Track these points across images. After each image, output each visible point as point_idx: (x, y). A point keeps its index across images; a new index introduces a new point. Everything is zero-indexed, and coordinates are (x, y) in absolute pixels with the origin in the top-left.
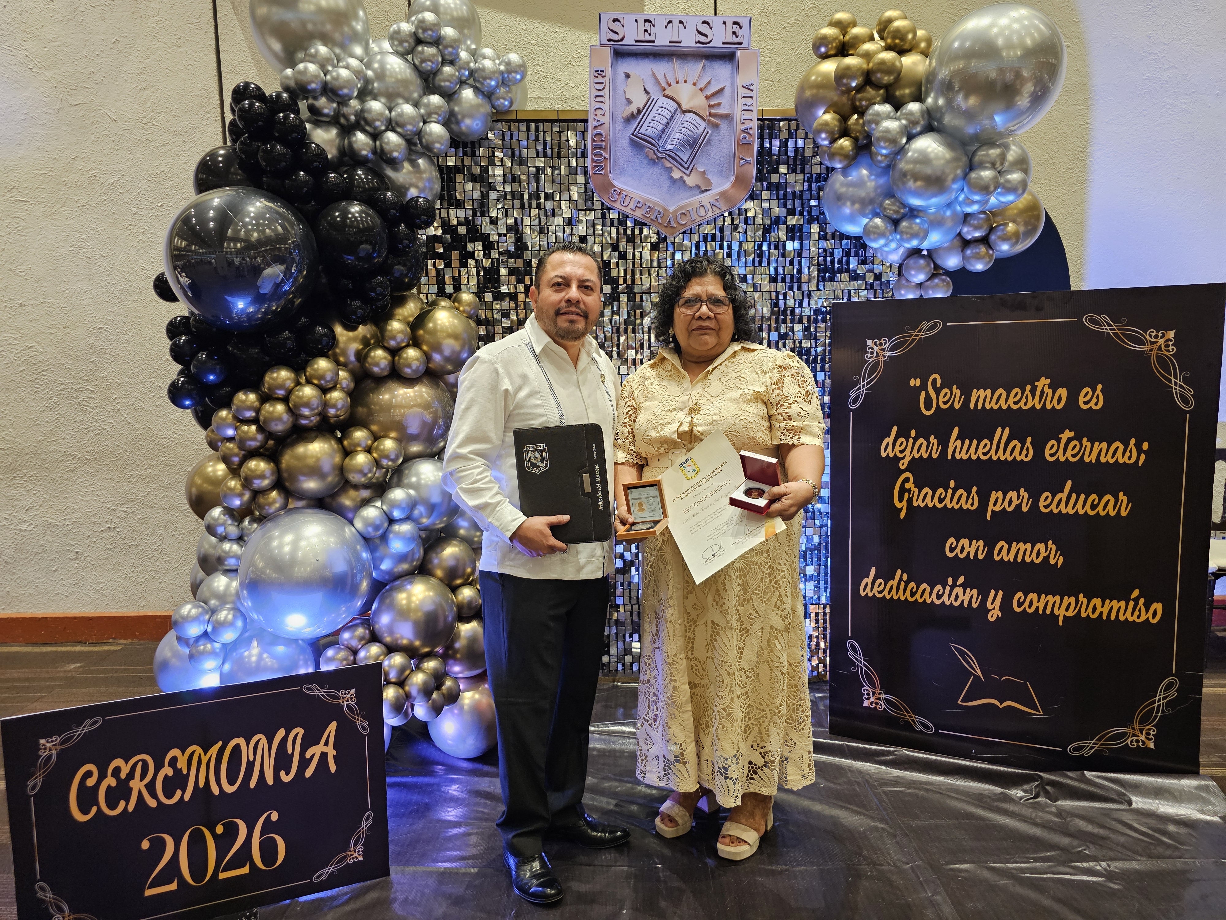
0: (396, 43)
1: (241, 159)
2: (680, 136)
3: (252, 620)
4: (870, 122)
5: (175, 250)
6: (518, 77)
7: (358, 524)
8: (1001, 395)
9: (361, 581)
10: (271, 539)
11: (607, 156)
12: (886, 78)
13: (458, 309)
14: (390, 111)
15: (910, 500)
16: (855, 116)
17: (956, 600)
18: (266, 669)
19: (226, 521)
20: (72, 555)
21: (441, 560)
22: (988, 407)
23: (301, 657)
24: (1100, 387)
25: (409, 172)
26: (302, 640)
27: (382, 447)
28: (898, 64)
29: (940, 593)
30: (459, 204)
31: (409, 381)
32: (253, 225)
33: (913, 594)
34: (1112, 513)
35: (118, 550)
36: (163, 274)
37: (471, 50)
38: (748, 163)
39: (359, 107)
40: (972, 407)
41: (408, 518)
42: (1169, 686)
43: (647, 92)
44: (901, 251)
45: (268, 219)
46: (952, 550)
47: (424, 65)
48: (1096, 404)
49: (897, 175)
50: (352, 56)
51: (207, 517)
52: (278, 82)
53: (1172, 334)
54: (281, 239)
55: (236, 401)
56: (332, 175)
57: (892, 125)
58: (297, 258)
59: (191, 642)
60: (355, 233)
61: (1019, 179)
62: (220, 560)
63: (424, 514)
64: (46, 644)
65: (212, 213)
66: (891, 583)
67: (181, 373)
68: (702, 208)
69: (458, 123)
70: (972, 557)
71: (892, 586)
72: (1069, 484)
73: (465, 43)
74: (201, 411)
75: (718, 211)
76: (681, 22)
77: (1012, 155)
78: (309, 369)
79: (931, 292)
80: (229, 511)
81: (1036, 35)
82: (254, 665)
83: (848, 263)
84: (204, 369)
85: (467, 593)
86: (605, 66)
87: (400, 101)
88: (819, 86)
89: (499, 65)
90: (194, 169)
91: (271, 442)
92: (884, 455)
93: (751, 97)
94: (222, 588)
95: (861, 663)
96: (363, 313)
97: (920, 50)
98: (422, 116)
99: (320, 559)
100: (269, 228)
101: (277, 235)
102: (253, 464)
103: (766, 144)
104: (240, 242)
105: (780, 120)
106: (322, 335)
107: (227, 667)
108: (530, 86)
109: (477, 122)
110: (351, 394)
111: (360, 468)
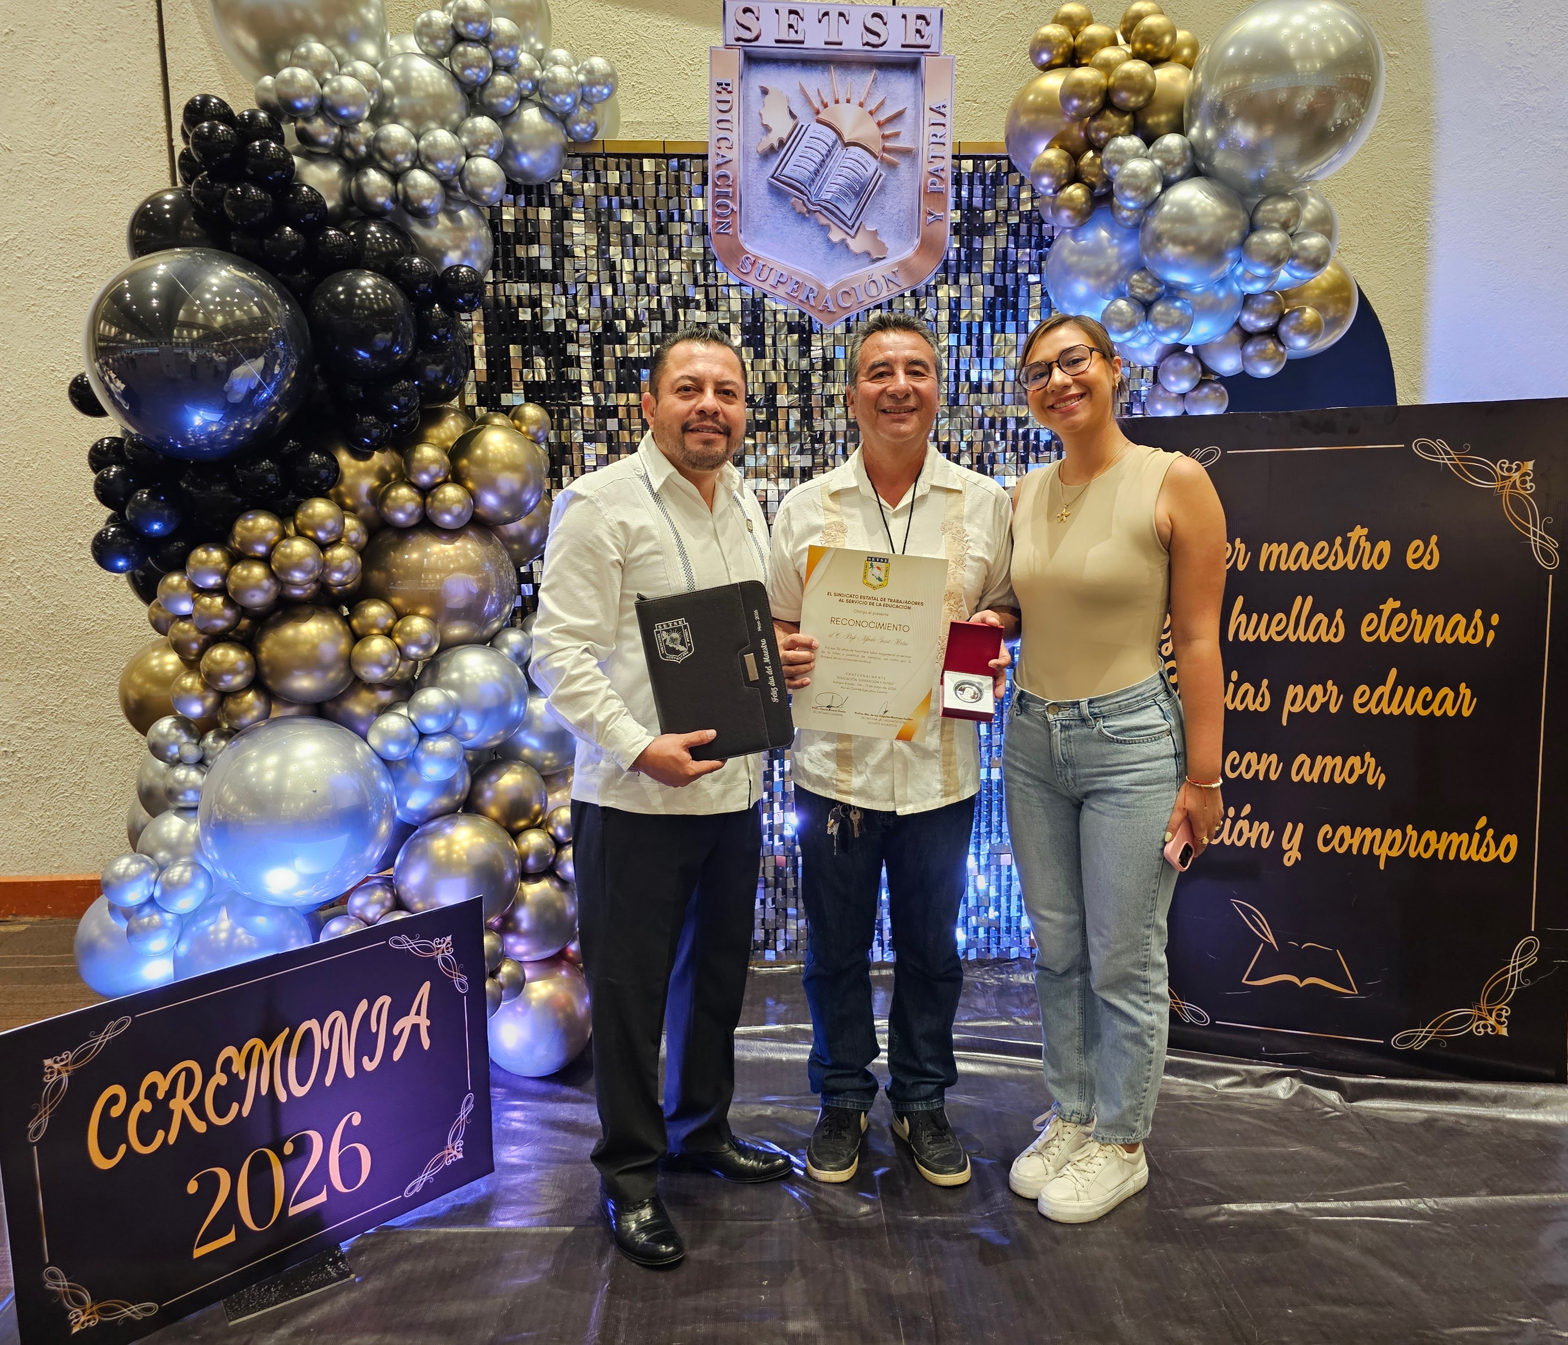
0: (425, 40)
1: (197, 206)
2: (841, 180)
3: (220, 880)
4: (1110, 162)
5: (100, 340)
6: (606, 91)
7: (374, 739)
9: (380, 819)
10: (245, 762)
12: (1133, 99)
13: (518, 429)
14: (418, 141)
16: (1090, 154)
17: (1239, 839)
18: (242, 950)
19: (179, 737)
21: (496, 792)
22: (1283, 567)
23: (293, 933)
24: (1434, 539)
25: (447, 230)
26: (293, 908)
27: (408, 629)
28: (1149, 78)
31: (449, 534)
32: (216, 304)
34: (1451, 713)
36: (82, 376)
37: (537, 51)
38: (939, 219)
39: (371, 133)
40: (1262, 568)
41: (447, 732)
42: (1527, 949)
43: (793, 116)
44: (1156, 348)
45: (238, 296)
46: (1234, 768)
47: (466, 72)
48: (1430, 562)
49: (1148, 238)
50: (361, 58)
51: (151, 732)
52: (252, 95)
53: (1530, 465)
54: (258, 325)
55: (192, 561)
56: (332, 233)
57: (1141, 167)
58: (282, 354)
59: (130, 912)
60: (367, 317)
61: (1319, 246)
62: (171, 794)
63: (471, 725)
65: (154, 286)
67: (111, 520)
68: (873, 285)
69: (517, 157)
70: (1261, 778)
72: (1393, 672)
73: (527, 41)
74: (142, 577)
75: (896, 289)
76: (841, 14)
77: (1310, 211)
78: (300, 516)
79: (1198, 407)
80: (184, 723)
81: (1342, 39)
82: (223, 944)
84: (146, 513)
86: (732, 78)
87: (433, 125)
88: (1040, 109)
89: (578, 73)
90: (127, 223)
91: (245, 622)
93: (944, 125)
94: (174, 835)
96: (381, 433)
97: (1180, 60)
98: (465, 148)
99: (318, 790)
100: (241, 309)
101: (252, 319)
102: (218, 653)
103: (964, 193)
104: (198, 329)
105: (983, 158)
106: (318, 466)
107: (183, 948)
108: (622, 105)
109: (546, 157)
110: (362, 552)
111: (376, 658)
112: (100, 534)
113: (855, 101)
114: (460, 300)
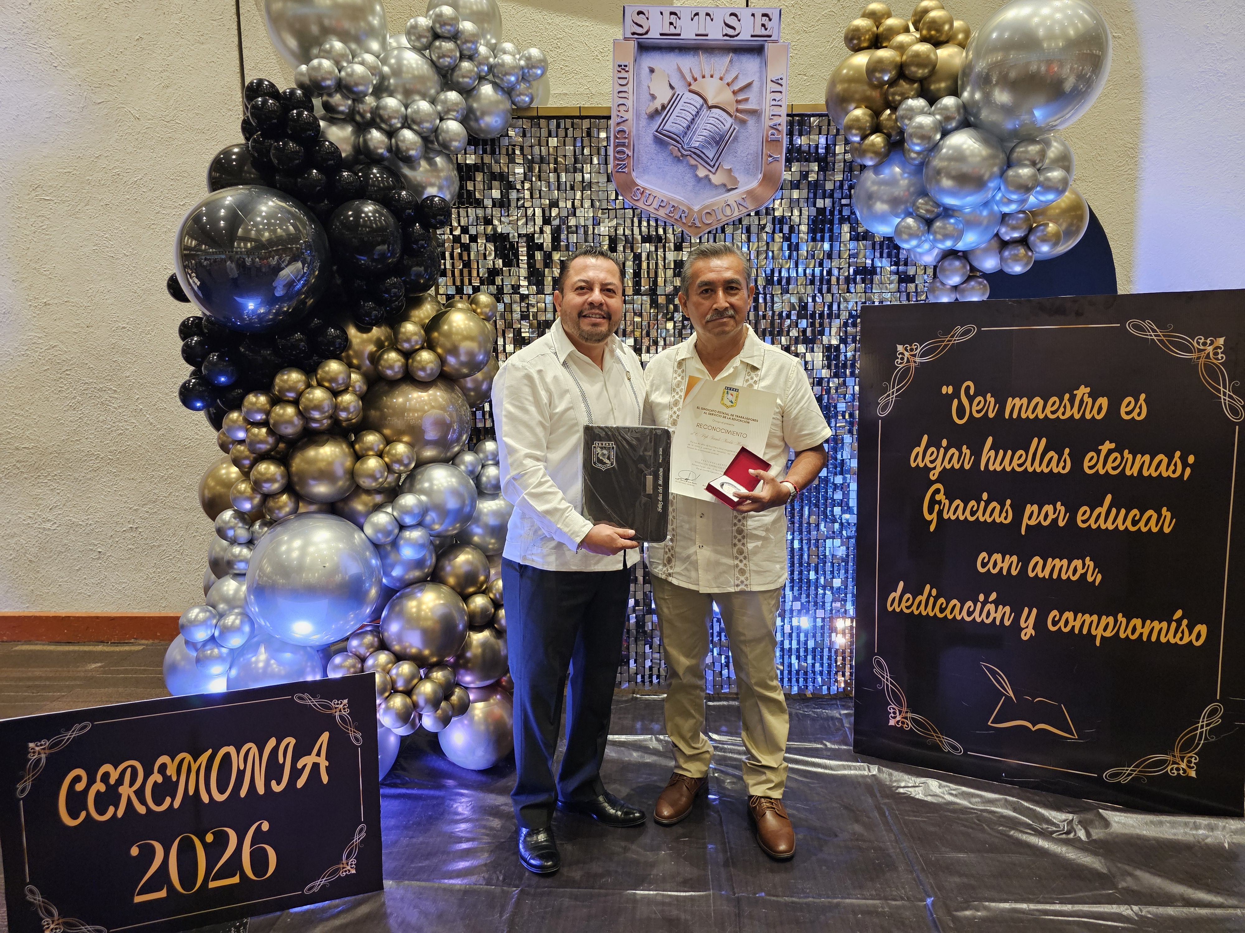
0: (413, 38)
1: (253, 156)
2: (705, 133)
3: (260, 625)
4: (903, 117)
5: (185, 249)
6: (539, 72)
7: (368, 530)
8: (1038, 403)
9: (370, 587)
10: (279, 544)
11: (630, 154)
12: (920, 71)
13: (475, 311)
14: (406, 108)
15: (940, 513)
16: (888, 112)
17: (987, 617)
18: (273, 676)
19: (236, 524)
20: (95, 555)
21: (453, 567)
22: (1024, 416)
23: (309, 664)
24: (1143, 396)
25: (426, 171)
26: (311, 647)
27: (394, 451)
28: (932, 56)
29: (971, 609)
30: (479, 203)
31: (424, 385)
32: (264, 225)
33: (942, 610)
34: (1155, 530)
35: (140, 550)
36: (174, 275)
37: (491, 44)
38: (776, 160)
39: (374, 104)
40: (1007, 416)
41: (420, 524)
42: (1213, 712)
43: (672, 87)
44: (936, 252)
45: (279, 219)
46: (984, 565)
47: (441, 60)
48: (1139, 414)
49: (931, 173)
50: (368, 51)
51: (218, 519)
52: (293, 79)
53: (1221, 341)
54: (293, 239)
55: (246, 403)
56: (345, 174)
57: (925, 120)
58: (309, 259)
59: (199, 646)
60: (368, 233)
61: (1060, 177)
62: (230, 564)
63: (436, 520)
64: (69, 643)
65: (222, 212)
66: (919, 598)
67: (193, 374)
68: (728, 208)
69: (476, 120)
70: (1005, 573)
71: (921, 602)
72: (1109, 498)
73: (485, 38)
74: (213, 413)
76: (708, 14)
77: (1053, 152)
78: (320, 372)
79: (967, 295)
80: (240, 515)
81: (1079, 25)
82: (260, 670)
84: (215, 370)
85: (479, 602)
86: (629, 61)
87: (417, 97)
88: (850, 80)
89: (519, 60)
90: (207, 167)
91: (282, 446)
92: (913, 465)
94: (231, 592)
95: (887, 680)
96: (377, 314)
97: (957, 42)
98: (439, 113)
99: (327, 565)
100: (281, 228)
101: (289, 234)
102: (263, 467)
103: (796, 141)
104: (251, 242)
105: (810, 116)
106: (334, 337)
107: (234, 672)
108: (552, 82)
109: (497, 119)
110: (363, 397)
111: (371, 472)
112: (185, 384)
113: (717, 76)
114: (433, 221)
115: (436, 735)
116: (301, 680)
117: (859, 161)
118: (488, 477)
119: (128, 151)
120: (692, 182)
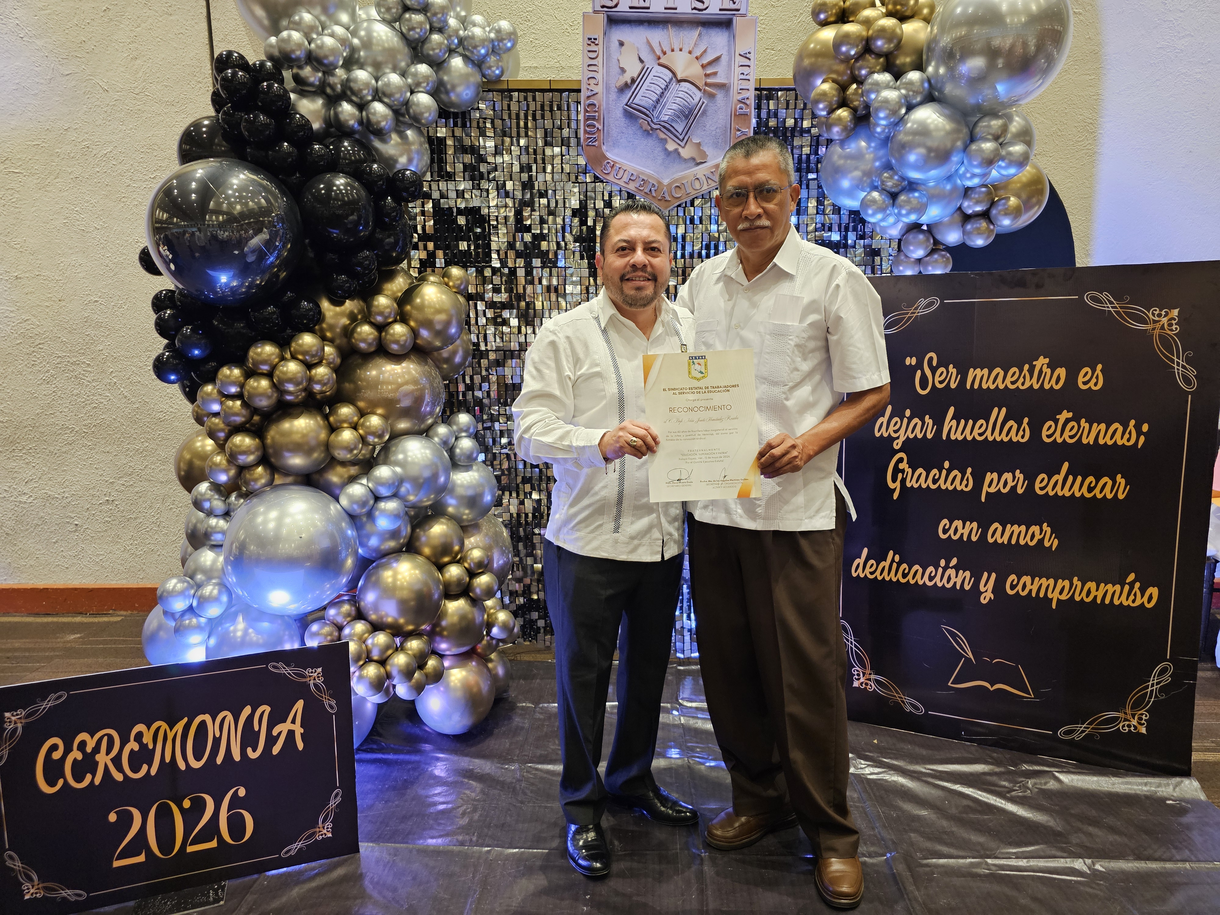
0: (383, 10)
1: (224, 129)
2: (675, 107)
3: (238, 596)
4: (868, 92)
5: (156, 222)
6: (509, 44)
7: (344, 501)
8: (998, 374)
9: (346, 556)
10: (255, 515)
11: (600, 127)
12: (886, 46)
13: (446, 284)
14: (377, 81)
15: (903, 481)
16: (854, 86)
17: (948, 582)
18: (251, 644)
19: (212, 496)
20: (71, 528)
21: (428, 538)
22: (984, 386)
23: (287, 633)
24: (1099, 367)
25: (398, 144)
26: (289, 616)
27: (368, 423)
28: (898, 31)
29: (933, 574)
30: (450, 177)
31: (397, 358)
32: (236, 197)
33: (905, 576)
34: (1110, 496)
35: (117, 522)
36: (147, 248)
37: (461, 17)
39: (345, 76)
40: (968, 387)
41: (395, 495)
42: (1163, 671)
43: (641, 61)
44: (900, 225)
45: (251, 192)
46: (945, 531)
47: (411, 33)
48: (1096, 384)
49: (896, 147)
50: (338, 23)
51: (195, 491)
52: (262, 51)
53: (1175, 312)
54: (265, 212)
55: (220, 376)
56: (316, 147)
57: (891, 95)
58: (281, 231)
59: (177, 616)
60: (340, 206)
61: (1021, 152)
62: (207, 535)
63: (411, 491)
64: (47, 614)
65: (194, 185)
66: (882, 564)
67: (167, 347)
68: (697, 181)
69: (447, 93)
70: (965, 539)
71: (884, 567)
72: (1066, 465)
73: (455, 10)
74: (188, 386)
77: (1015, 126)
78: (293, 345)
79: (930, 268)
80: (216, 487)
82: (239, 639)
83: (846, 238)
84: (188, 343)
85: (454, 571)
87: (388, 71)
88: (818, 54)
90: (177, 140)
91: (256, 418)
92: (878, 435)
94: (208, 563)
95: (851, 643)
96: (350, 287)
97: (921, 17)
98: (410, 86)
99: (303, 536)
100: (253, 201)
101: (261, 208)
102: (238, 439)
103: (764, 115)
104: (223, 215)
105: (777, 90)
106: (307, 310)
107: (212, 642)
108: (522, 54)
109: (467, 92)
110: (336, 370)
111: (345, 444)
112: (159, 356)
114: (404, 194)
115: (413, 702)
116: (279, 649)
117: (825, 135)
118: (461, 449)
119: (97, 123)
120: (661, 156)
